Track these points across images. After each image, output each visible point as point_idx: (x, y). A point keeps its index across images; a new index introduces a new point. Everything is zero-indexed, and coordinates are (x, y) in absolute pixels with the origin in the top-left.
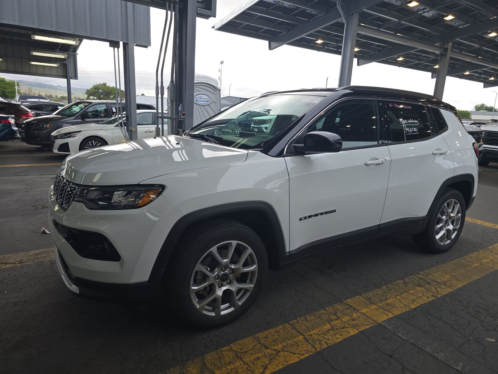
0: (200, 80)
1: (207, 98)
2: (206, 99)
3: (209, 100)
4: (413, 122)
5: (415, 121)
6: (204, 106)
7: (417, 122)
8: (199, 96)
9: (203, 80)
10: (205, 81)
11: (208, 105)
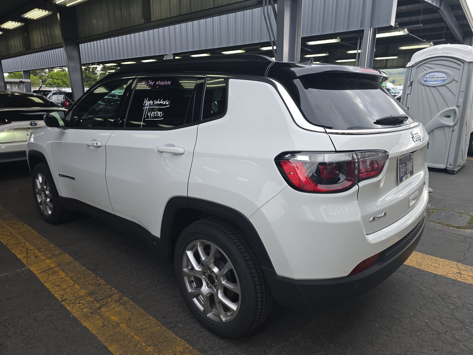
0: (436, 54)
1: (444, 75)
2: (441, 77)
3: (446, 78)
4: (162, 103)
5: (165, 102)
6: (437, 87)
7: (167, 103)
8: (430, 74)
9: (440, 53)
10: (442, 53)
11: (444, 85)
